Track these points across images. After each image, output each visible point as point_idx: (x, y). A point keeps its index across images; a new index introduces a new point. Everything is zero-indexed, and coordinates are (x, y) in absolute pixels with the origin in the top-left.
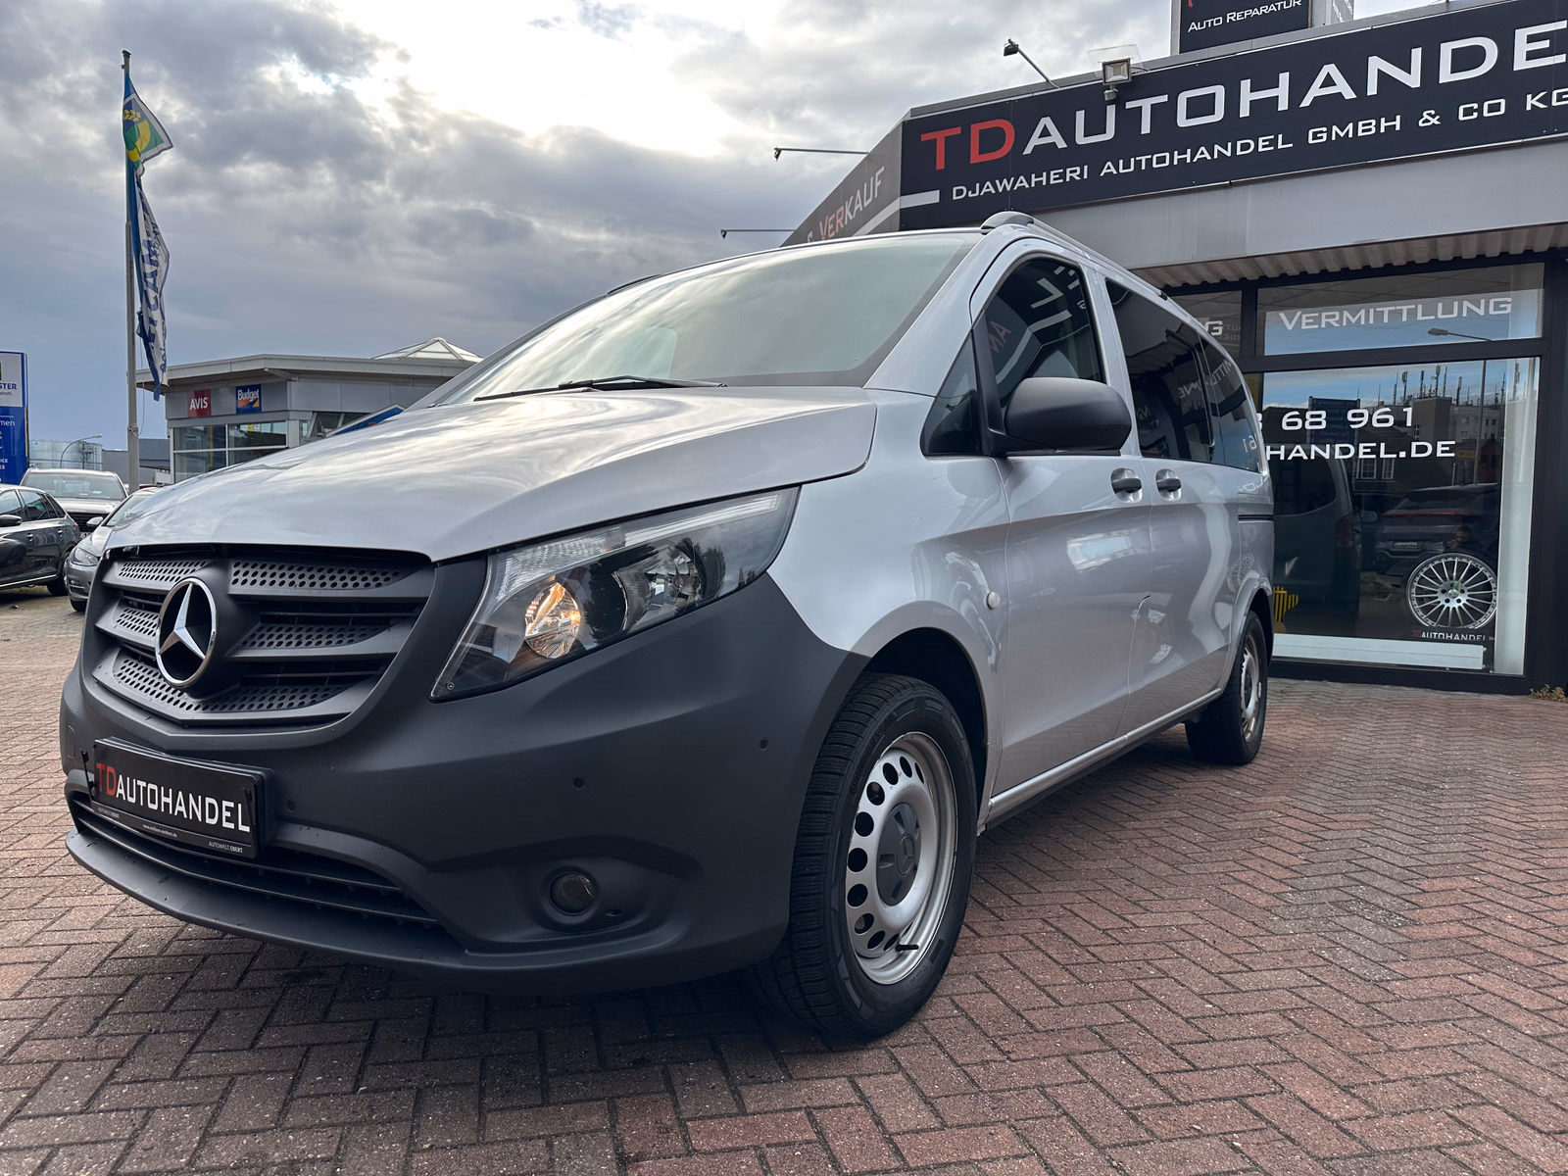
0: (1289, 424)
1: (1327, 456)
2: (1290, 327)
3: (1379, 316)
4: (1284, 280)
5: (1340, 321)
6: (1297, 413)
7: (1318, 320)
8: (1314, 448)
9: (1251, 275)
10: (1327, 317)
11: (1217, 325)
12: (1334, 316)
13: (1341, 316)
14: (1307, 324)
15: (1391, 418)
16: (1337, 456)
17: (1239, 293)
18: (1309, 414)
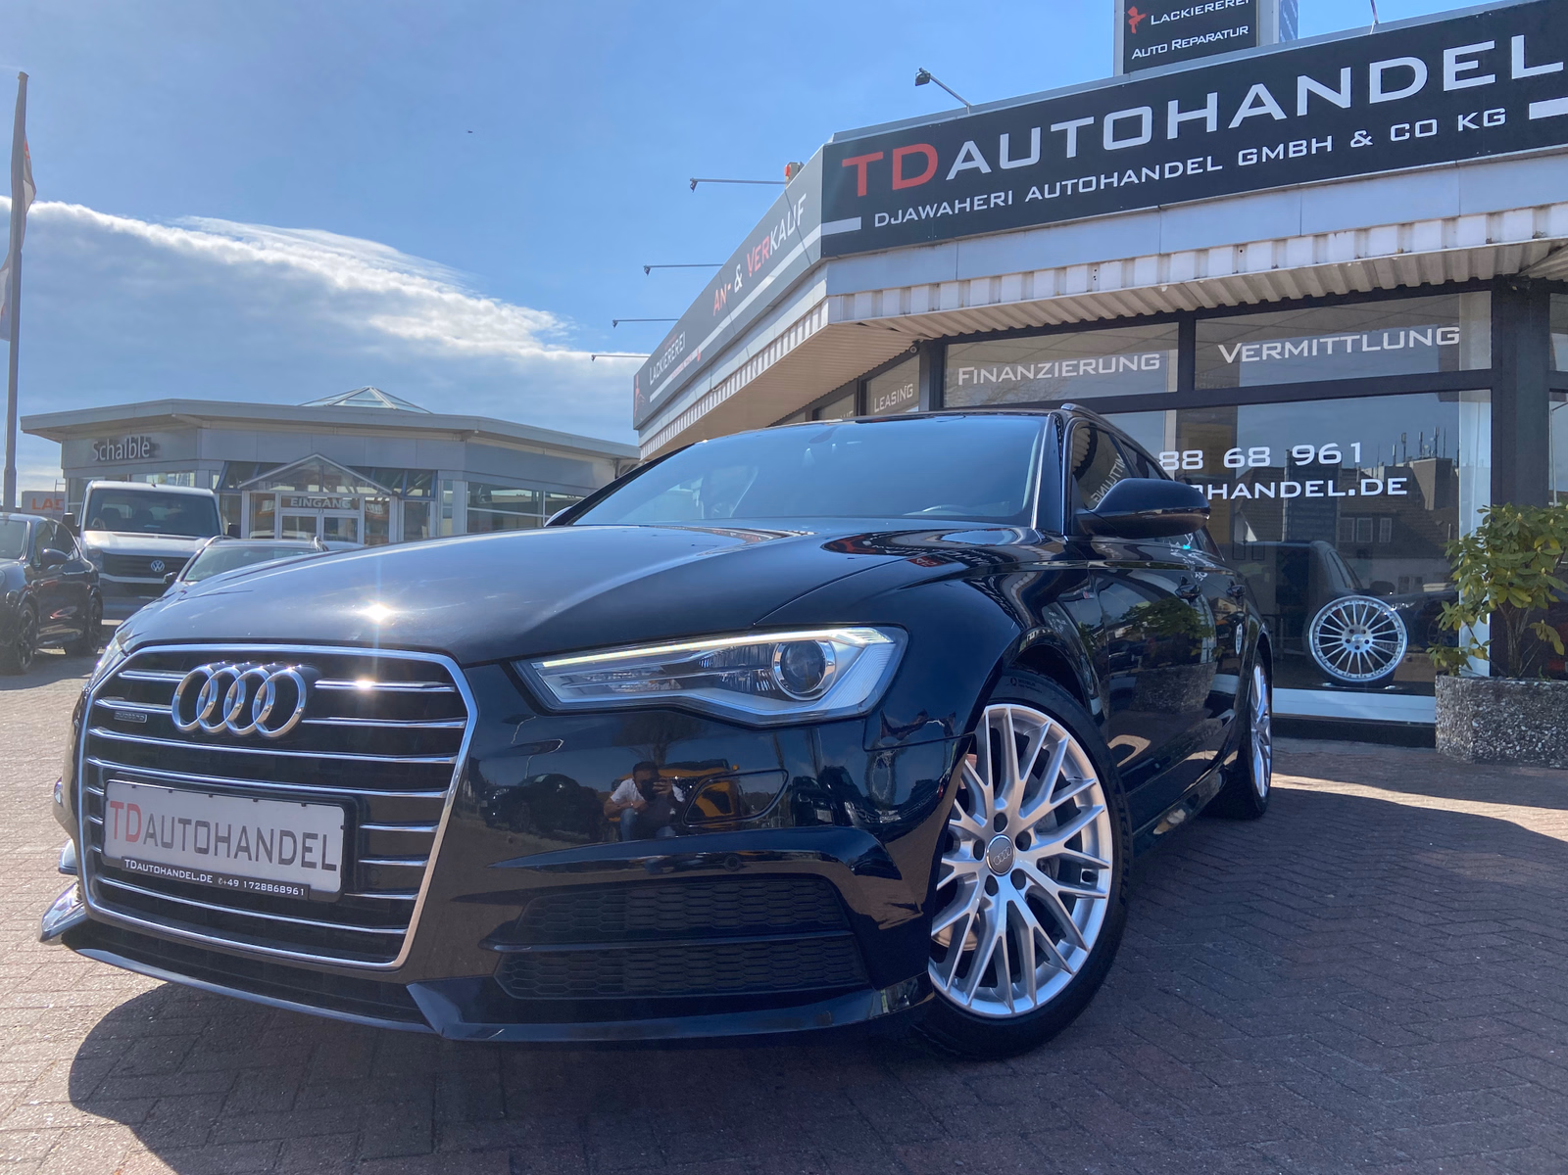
0: (1231, 461)
2: (1230, 359)
3: (1322, 348)
4: (1222, 311)
5: (1282, 352)
6: (1239, 450)
7: (1258, 352)
8: (1258, 486)
10: (1269, 349)
13: (1283, 348)
14: (1248, 356)
15: (1338, 454)
16: (1283, 495)
17: (1176, 325)
18: (1251, 451)
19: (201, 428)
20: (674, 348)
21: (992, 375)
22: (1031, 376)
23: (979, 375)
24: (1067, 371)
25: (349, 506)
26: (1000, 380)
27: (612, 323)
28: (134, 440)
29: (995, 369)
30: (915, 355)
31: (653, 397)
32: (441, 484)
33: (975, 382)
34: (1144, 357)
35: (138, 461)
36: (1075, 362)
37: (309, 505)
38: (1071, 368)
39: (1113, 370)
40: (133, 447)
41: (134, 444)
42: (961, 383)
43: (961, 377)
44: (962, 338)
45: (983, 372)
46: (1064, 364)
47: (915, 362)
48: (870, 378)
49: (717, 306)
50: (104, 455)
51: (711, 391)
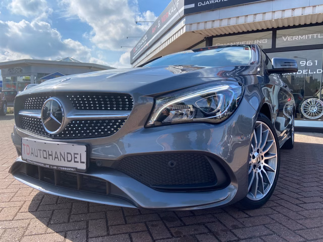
2: (285, 40)
3: (308, 37)
4: (284, 28)
5: (298, 38)
7: (292, 38)
9: (275, 27)
10: (295, 37)
11: (266, 40)
14: (289, 39)
15: (312, 63)
17: (272, 32)
19: (31, 66)
28: (17, 69)
29: (225, 44)
34: (263, 40)
35: (18, 73)
39: (255, 43)
44: (217, 36)
46: (243, 42)
47: (204, 43)
48: (191, 48)
49: (153, 32)
50: (10, 72)
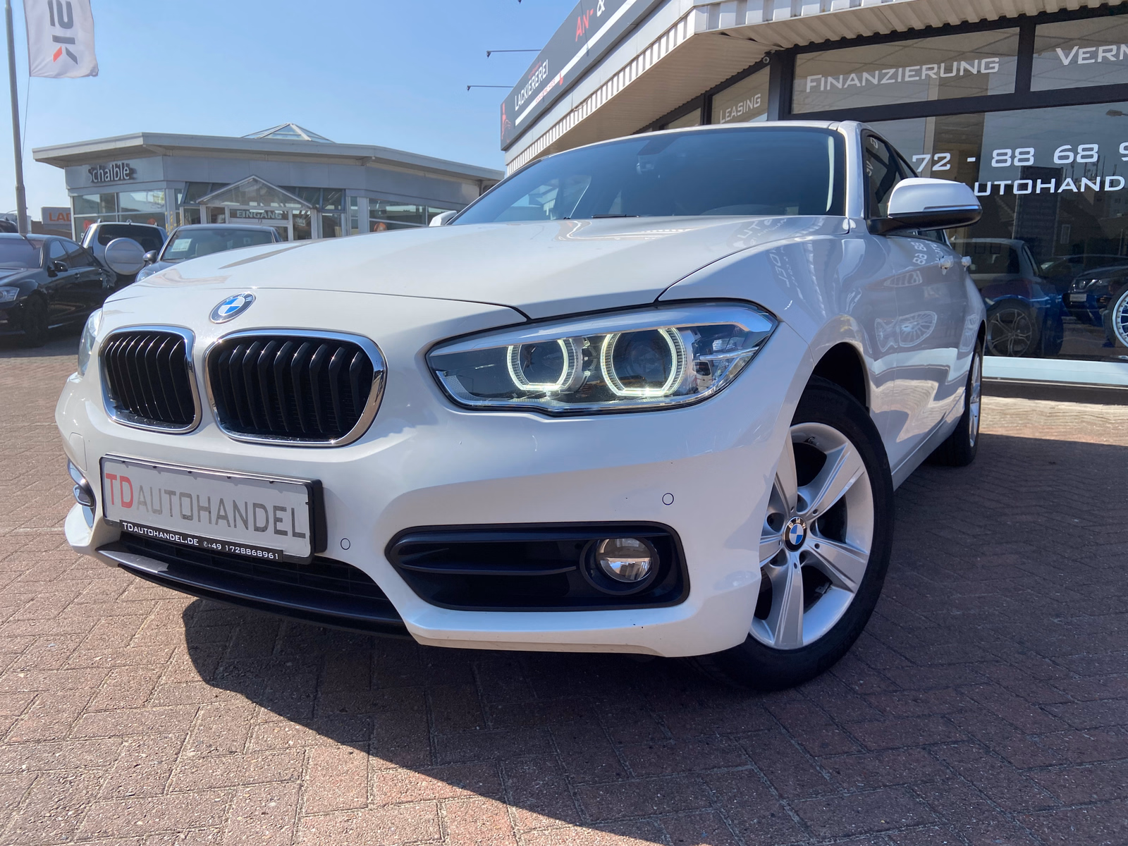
0: (1061, 158)
1: (1097, 188)
2: (1066, 62)
4: (1064, 15)
5: (1117, 55)
6: (1069, 147)
7: (1094, 55)
8: (1084, 181)
9: (1032, 11)
10: (1104, 51)
11: (994, 62)
12: (1111, 50)
13: (1118, 49)
14: (1084, 59)
16: (1107, 188)
17: (1017, 30)
18: (1080, 148)
19: (165, 155)
20: (538, 75)
21: (839, 82)
22: (875, 81)
23: (826, 82)
24: (910, 76)
25: (280, 217)
26: (846, 86)
27: (486, 54)
28: (117, 166)
29: (841, 77)
30: (767, 65)
31: (518, 121)
32: (348, 200)
33: (822, 89)
34: (984, 61)
35: (121, 182)
36: (918, 67)
37: (251, 216)
38: (914, 73)
39: (954, 73)
40: (117, 172)
41: (117, 169)
42: (808, 90)
43: (810, 84)
44: (812, 47)
45: (830, 79)
46: (908, 69)
47: (765, 74)
48: (718, 92)
49: (579, 32)
50: (96, 178)
51: (572, 111)
